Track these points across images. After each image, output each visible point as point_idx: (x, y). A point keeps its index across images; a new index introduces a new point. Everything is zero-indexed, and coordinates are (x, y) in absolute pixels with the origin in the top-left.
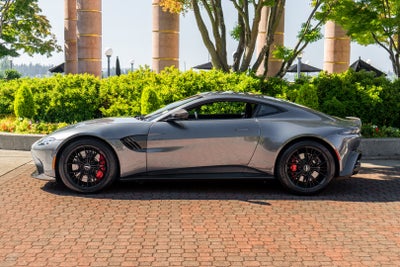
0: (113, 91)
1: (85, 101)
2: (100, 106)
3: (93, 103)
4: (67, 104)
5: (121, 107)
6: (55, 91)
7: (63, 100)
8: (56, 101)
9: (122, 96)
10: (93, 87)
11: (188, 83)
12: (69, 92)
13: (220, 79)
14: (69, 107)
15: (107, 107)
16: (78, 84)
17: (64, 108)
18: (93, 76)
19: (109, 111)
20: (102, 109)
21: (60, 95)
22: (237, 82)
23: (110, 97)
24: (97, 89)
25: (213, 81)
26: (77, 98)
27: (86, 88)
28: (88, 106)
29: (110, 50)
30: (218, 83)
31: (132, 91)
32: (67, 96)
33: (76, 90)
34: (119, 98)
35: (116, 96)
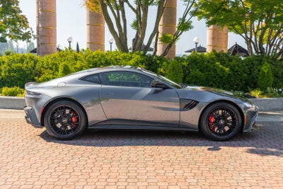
0: (45, 65)
1: (25, 72)
2: (36, 75)
3: (31, 73)
4: (12, 74)
6: (5, 65)
7: (9, 71)
8: (5, 72)
9: (50, 69)
10: (32, 62)
11: (95, 60)
12: (14, 65)
13: (118, 57)
14: (14, 76)
15: (39, 77)
16: (22, 61)
17: (11, 77)
19: (40, 79)
20: (36, 78)
21: (8, 68)
22: (131, 58)
23: (42, 69)
24: (35, 63)
25: (113, 58)
26: (20, 70)
27: (27, 63)
28: (27, 75)
29: (71, 38)
30: (116, 60)
31: (56, 65)
32: (13, 69)
33: (20, 65)
34: (48, 70)
35: (46, 69)
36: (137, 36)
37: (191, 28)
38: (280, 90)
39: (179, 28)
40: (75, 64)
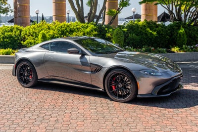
0: (28, 33)
1: (14, 38)
2: (21, 41)
3: (18, 39)
4: (5, 40)
5: (30, 41)
7: (3, 38)
9: (32, 36)
10: (19, 31)
11: (62, 29)
12: (6, 34)
13: (78, 27)
14: (6, 41)
15: (24, 41)
16: (11, 30)
17: (4, 42)
18: (19, 26)
19: (25, 43)
20: (22, 42)
21: (2, 36)
22: (87, 27)
23: (26, 36)
24: (20, 32)
25: (75, 28)
26: (10, 37)
27: (15, 32)
28: (15, 41)
29: (38, 10)
30: (77, 28)
31: (36, 33)
32: (6, 36)
33: (10, 33)
34: (30, 36)
35: (29, 36)
36: (91, 11)
37: (129, 4)
38: (192, 47)
39: (120, 5)
40: (49, 32)
